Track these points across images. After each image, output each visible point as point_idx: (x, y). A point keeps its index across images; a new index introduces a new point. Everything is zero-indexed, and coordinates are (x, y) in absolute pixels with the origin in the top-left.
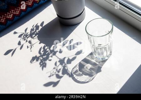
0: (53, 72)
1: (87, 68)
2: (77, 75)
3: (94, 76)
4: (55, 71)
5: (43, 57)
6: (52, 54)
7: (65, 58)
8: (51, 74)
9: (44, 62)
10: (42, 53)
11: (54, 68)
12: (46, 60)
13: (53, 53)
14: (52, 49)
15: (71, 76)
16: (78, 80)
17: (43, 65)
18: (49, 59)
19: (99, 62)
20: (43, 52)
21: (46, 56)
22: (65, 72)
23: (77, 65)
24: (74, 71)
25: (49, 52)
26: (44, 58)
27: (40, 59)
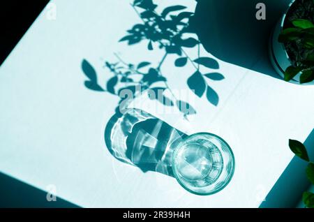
0: (121, 68)
1: (147, 139)
4: (124, 71)
5: (154, 25)
6: (169, 44)
7: (164, 79)
8: (114, 65)
9: (143, 33)
10: (168, 18)
11: (130, 66)
12: (148, 38)
13: (173, 44)
14: (185, 36)
17: (133, 37)
18: (152, 42)
20: (171, 16)
21: (159, 30)
25: (172, 34)
26: (154, 29)
27: (150, 21)
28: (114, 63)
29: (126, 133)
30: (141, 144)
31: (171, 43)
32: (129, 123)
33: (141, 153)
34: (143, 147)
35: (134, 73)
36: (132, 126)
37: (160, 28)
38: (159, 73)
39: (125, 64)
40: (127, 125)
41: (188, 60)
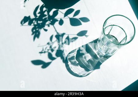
0: (46, 48)
1: (85, 58)
2: (72, 63)
3: (90, 72)
4: (48, 48)
5: (37, 22)
6: (50, 22)
7: (64, 34)
8: (43, 50)
9: (37, 29)
10: (38, 15)
11: (48, 44)
12: (41, 29)
13: (51, 20)
14: (51, 13)
15: (65, 61)
16: (72, 69)
17: (36, 34)
18: (44, 28)
19: (101, 56)
20: (39, 13)
22: (60, 53)
23: (76, 49)
24: (70, 57)
25: (47, 18)
26: (39, 24)
27: (34, 23)
28: (42, 50)
29: (77, 65)
30: (86, 61)
31: (50, 21)
32: (73, 61)
33: (90, 65)
34: (87, 62)
35: (53, 44)
36: (76, 60)
37: (40, 21)
38: (60, 34)
39: (46, 45)
40: (74, 62)
41: (62, 19)
